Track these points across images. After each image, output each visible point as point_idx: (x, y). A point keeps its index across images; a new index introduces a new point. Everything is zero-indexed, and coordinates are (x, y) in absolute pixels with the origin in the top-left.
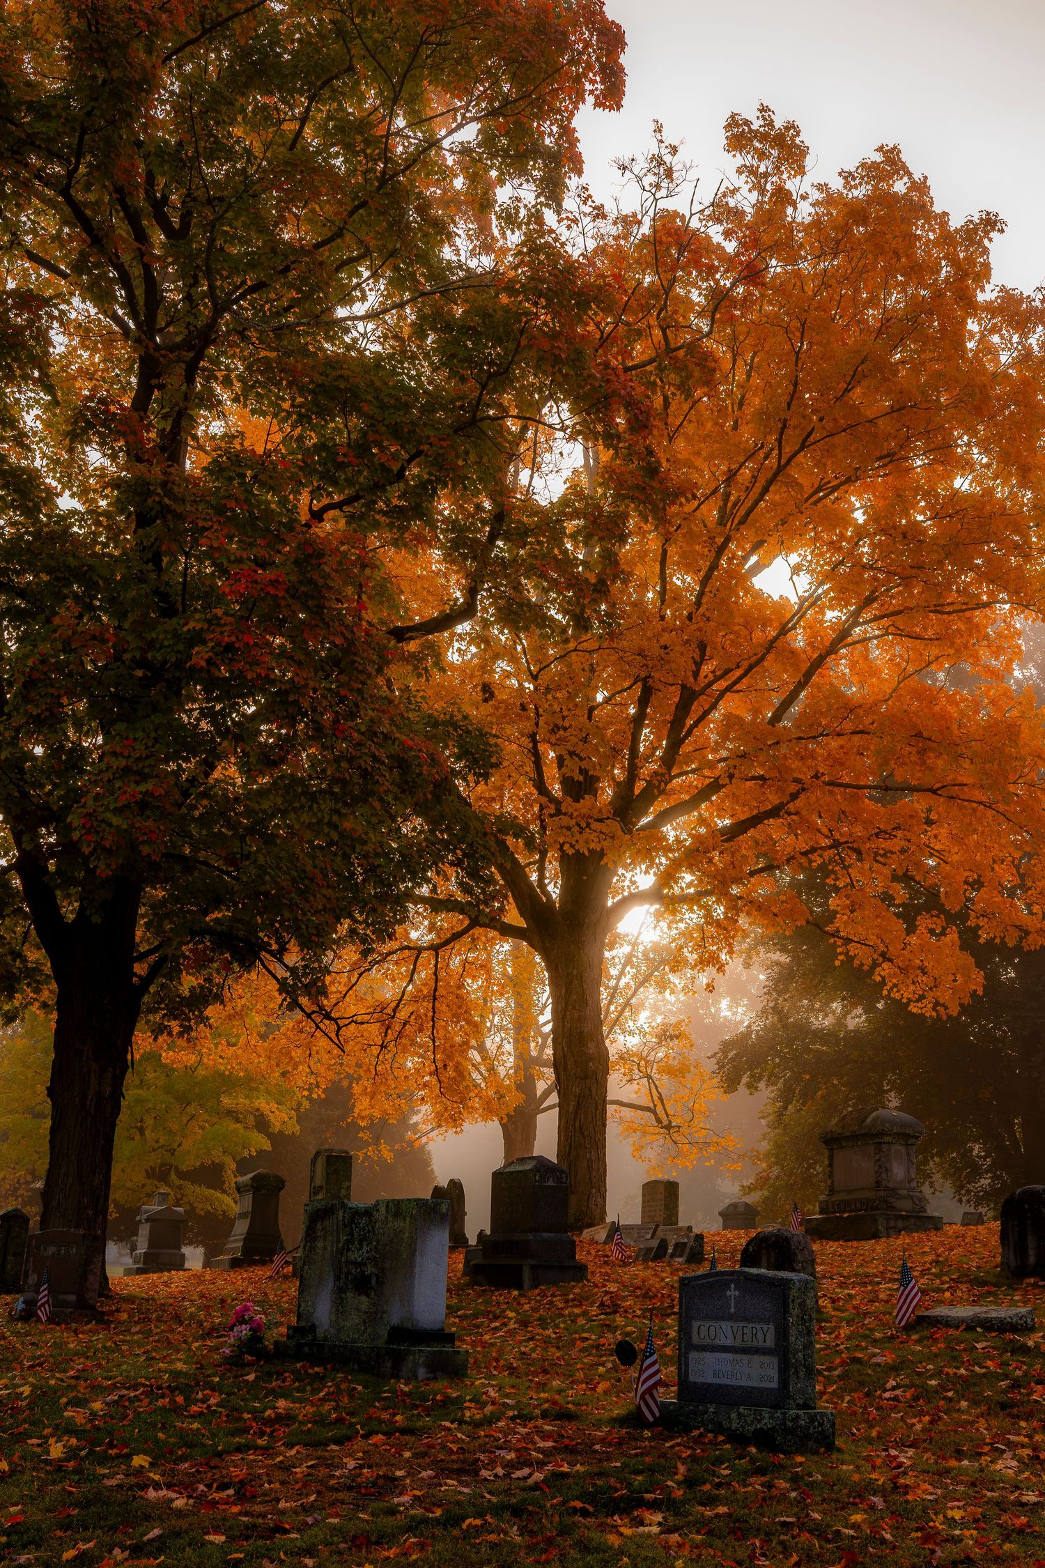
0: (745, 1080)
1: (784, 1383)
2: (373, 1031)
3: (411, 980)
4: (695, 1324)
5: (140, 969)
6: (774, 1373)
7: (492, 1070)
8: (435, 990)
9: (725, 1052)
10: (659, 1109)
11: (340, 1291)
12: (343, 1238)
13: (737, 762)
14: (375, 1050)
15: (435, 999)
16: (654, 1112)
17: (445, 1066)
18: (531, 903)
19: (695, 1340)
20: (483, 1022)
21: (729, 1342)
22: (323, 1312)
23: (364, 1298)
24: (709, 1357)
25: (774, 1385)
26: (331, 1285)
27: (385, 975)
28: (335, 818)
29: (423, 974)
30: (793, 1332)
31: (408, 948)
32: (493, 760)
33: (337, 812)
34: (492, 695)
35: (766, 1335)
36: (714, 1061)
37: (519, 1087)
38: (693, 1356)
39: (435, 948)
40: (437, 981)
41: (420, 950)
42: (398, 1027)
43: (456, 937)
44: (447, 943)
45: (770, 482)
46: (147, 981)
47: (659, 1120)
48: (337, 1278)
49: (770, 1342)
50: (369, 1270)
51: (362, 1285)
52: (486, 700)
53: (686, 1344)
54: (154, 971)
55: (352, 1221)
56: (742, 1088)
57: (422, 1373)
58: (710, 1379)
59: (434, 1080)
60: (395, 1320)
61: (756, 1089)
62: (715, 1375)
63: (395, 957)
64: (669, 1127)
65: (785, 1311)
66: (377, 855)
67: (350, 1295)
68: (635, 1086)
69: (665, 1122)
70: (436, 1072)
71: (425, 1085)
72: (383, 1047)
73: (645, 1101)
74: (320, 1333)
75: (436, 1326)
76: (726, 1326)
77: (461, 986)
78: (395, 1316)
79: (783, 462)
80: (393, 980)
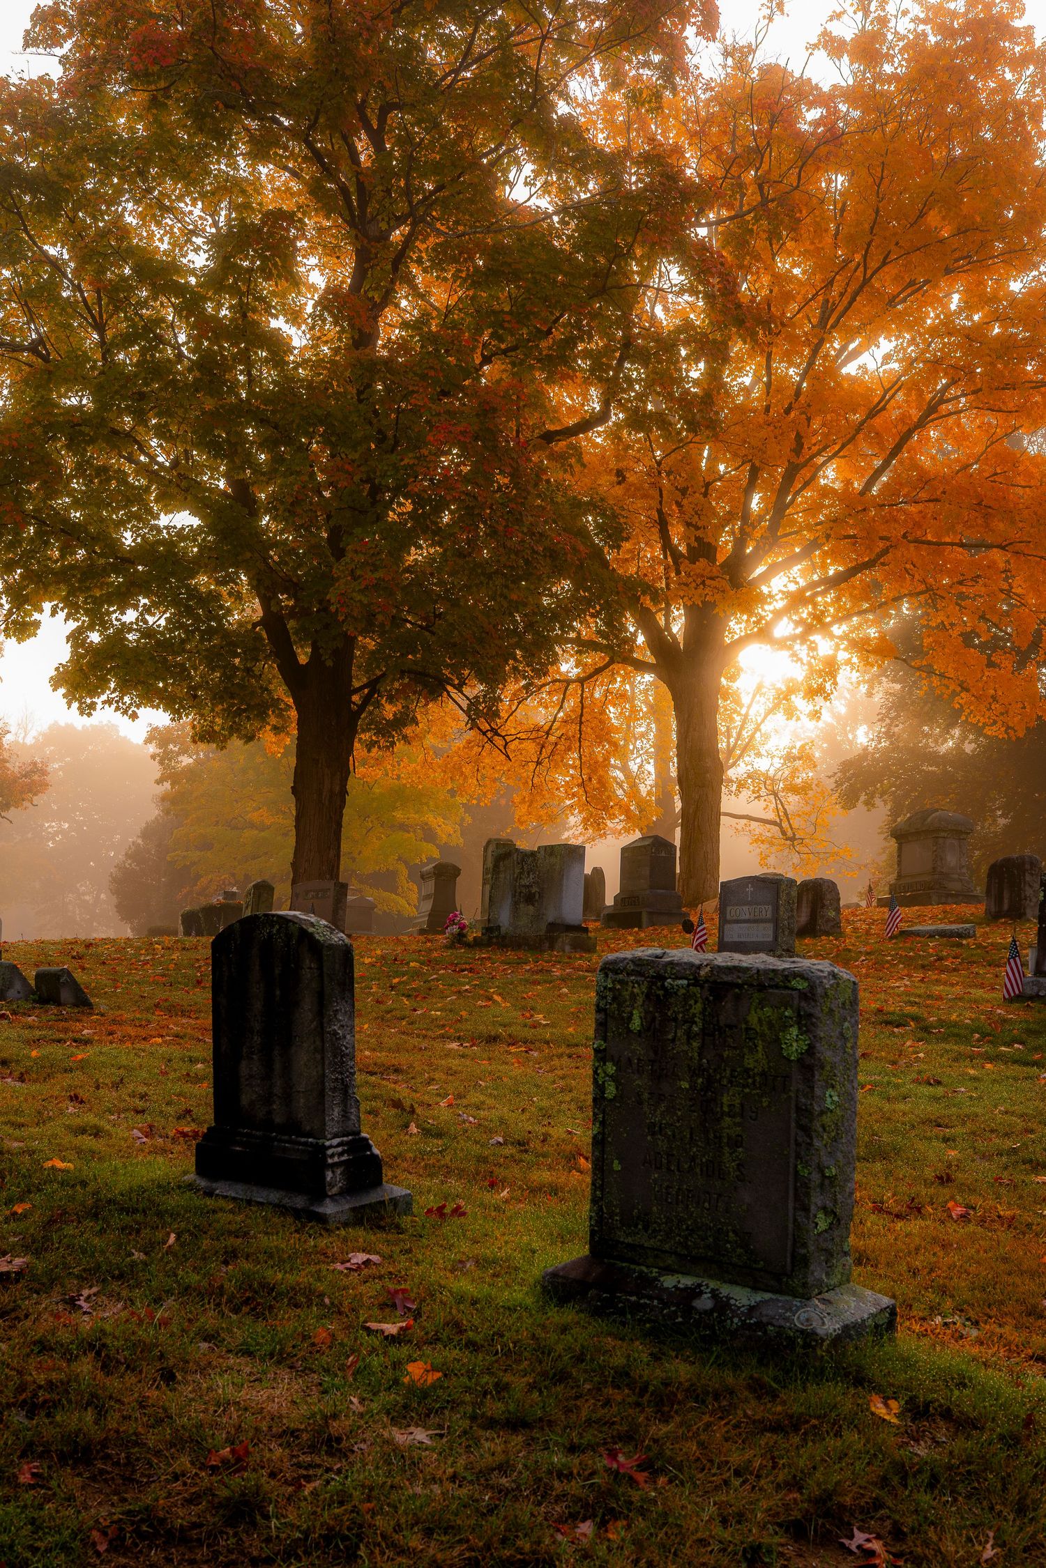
0: (863, 797)
1: (776, 938)
2: (530, 748)
3: (561, 707)
4: (729, 909)
5: (356, 698)
6: (771, 932)
7: (634, 786)
8: (582, 715)
9: (844, 771)
10: (785, 824)
11: (515, 904)
12: (517, 871)
13: (832, 524)
14: (532, 766)
15: (581, 723)
16: (780, 825)
17: (590, 779)
18: (660, 643)
19: (728, 917)
20: (626, 745)
21: (747, 917)
22: (504, 918)
23: (531, 907)
24: (735, 926)
25: (771, 939)
26: (509, 901)
27: (540, 703)
28: (505, 591)
29: (571, 703)
30: (782, 909)
31: (559, 681)
32: (625, 535)
33: (507, 587)
34: (624, 478)
35: (767, 911)
36: (833, 780)
37: (658, 801)
38: (727, 927)
39: (581, 681)
40: (583, 708)
41: (568, 682)
42: (550, 748)
43: (598, 671)
44: (590, 676)
45: (856, 294)
46: (362, 708)
47: (784, 833)
48: (514, 896)
49: (769, 915)
50: (534, 889)
51: (530, 899)
52: (619, 483)
53: (724, 921)
54: (366, 700)
55: (523, 860)
56: (860, 804)
57: (567, 948)
58: (736, 939)
59: (581, 791)
60: (551, 919)
61: (873, 805)
62: (739, 936)
63: (547, 688)
64: (793, 839)
65: (778, 897)
66: (535, 614)
67: (522, 905)
68: (762, 804)
69: (790, 833)
70: (582, 785)
71: (574, 795)
72: (538, 763)
73: (771, 815)
74: (503, 930)
75: (576, 923)
76: (745, 908)
77: (603, 712)
78: (551, 916)
79: (868, 275)
80: (546, 707)
